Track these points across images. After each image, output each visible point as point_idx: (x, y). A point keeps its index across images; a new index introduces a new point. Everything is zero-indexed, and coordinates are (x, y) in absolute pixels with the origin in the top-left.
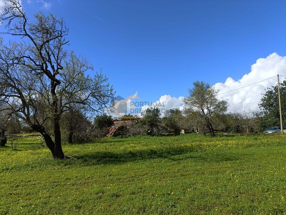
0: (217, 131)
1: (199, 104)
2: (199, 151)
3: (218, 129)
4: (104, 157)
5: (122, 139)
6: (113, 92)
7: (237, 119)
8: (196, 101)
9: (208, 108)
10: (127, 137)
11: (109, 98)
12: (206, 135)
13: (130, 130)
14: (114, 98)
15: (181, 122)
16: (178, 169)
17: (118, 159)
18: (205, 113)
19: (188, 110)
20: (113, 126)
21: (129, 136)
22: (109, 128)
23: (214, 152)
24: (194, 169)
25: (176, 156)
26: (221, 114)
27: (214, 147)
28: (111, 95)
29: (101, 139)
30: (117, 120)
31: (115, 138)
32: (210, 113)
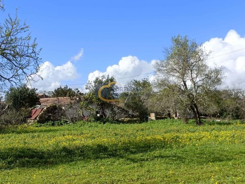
0: (206, 115)
1: (179, 72)
2: (174, 147)
3: (207, 112)
4: (20, 157)
5: (52, 128)
6: (37, 50)
7: (237, 98)
8: (175, 67)
9: (192, 80)
10: (61, 124)
11: (31, 59)
12: (189, 122)
13: (67, 113)
14: (38, 59)
15: (150, 100)
16: (138, 176)
17: (44, 160)
18: (189, 87)
19: (162, 81)
20: (38, 106)
21: (64, 123)
22: (32, 110)
23: (197, 149)
24: (163, 175)
25: (137, 155)
26: (212, 89)
27: (198, 141)
28: (33, 55)
29: (17, 127)
30: (45, 95)
31: (40, 126)
32: (196, 88)
